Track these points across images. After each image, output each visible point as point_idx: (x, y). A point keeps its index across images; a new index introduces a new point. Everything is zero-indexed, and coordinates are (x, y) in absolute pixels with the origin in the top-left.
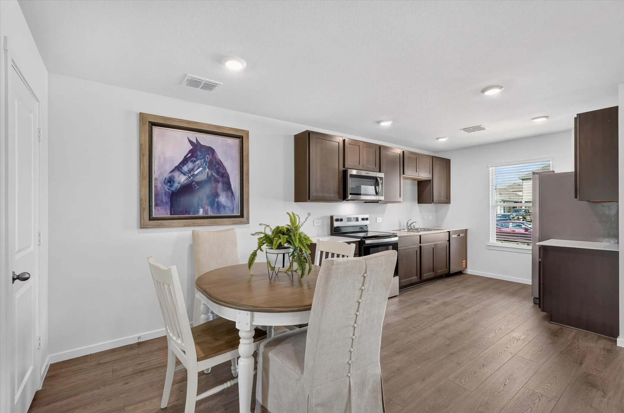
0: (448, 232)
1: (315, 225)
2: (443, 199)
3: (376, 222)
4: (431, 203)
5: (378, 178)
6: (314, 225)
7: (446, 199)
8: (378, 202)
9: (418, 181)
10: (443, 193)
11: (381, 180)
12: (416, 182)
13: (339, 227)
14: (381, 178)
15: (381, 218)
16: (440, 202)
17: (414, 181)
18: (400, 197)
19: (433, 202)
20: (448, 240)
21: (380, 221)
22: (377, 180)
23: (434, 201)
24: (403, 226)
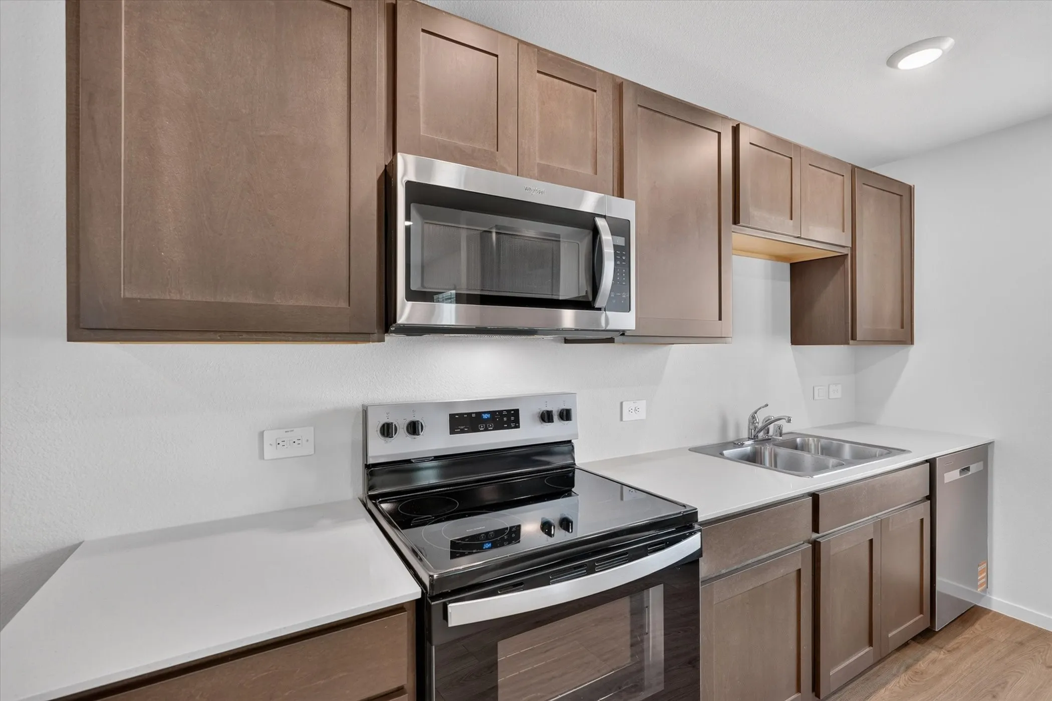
0: (927, 461)
1: (267, 456)
2: (889, 324)
3: (621, 419)
4: (848, 344)
5: (601, 223)
6: (262, 456)
7: (898, 326)
8: (611, 340)
9: (792, 265)
10: (890, 306)
11: (614, 233)
12: (787, 267)
13: (409, 461)
14: (620, 228)
15: (642, 405)
16: (879, 340)
17: (780, 263)
18: (720, 319)
19: (854, 338)
20: (928, 494)
21: (642, 415)
22: (596, 232)
23: (859, 336)
24: (738, 427)
